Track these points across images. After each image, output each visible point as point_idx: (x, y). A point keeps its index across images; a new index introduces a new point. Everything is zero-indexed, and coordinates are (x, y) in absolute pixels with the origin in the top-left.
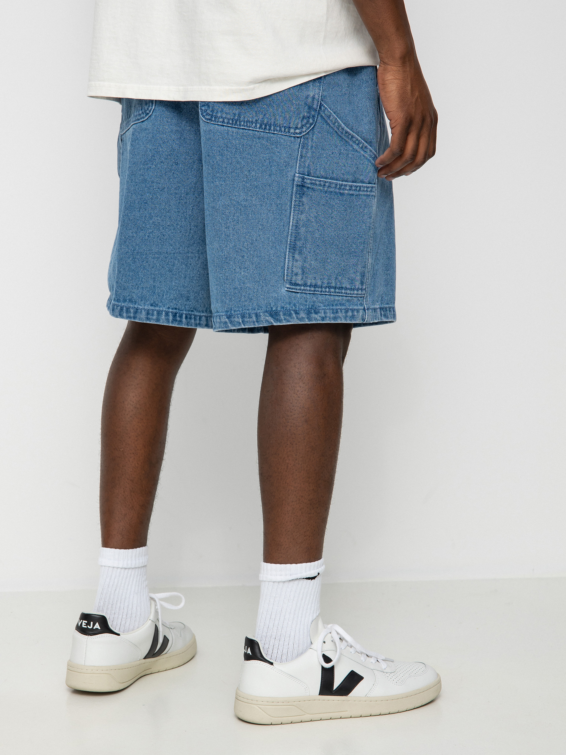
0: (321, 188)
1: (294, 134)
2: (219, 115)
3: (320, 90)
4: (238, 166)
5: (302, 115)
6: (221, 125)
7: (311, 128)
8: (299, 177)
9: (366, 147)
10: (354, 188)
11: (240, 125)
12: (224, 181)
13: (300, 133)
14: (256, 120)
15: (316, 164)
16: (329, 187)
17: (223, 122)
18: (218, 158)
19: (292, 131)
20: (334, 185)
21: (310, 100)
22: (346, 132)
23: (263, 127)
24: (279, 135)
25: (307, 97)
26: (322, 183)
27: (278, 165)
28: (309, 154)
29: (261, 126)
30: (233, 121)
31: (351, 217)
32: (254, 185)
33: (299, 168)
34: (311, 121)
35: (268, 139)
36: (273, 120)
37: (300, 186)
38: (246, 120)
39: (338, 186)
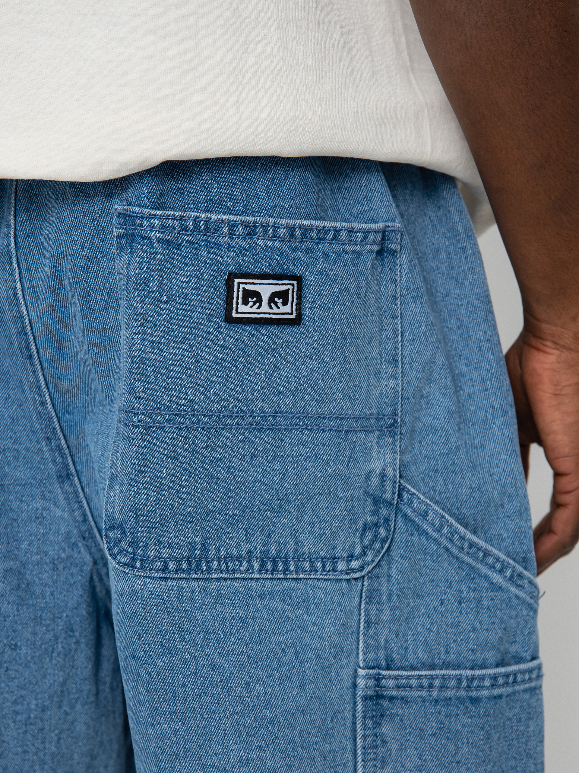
0: (424, 693)
1: (347, 574)
2: (152, 552)
3: (396, 452)
4: (216, 678)
5: (360, 524)
6: (160, 578)
7: (384, 550)
8: (368, 677)
9: (520, 576)
10: (501, 681)
11: (209, 570)
12: (182, 720)
13: (362, 568)
14: (250, 552)
15: (403, 637)
16: (442, 687)
17: (165, 569)
18: (159, 662)
19: (341, 566)
20: (453, 683)
21: (375, 481)
22: (472, 545)
23: (269, 566)
24: (310, 582)
25: (368, 477)
26: (425, 682)
27: (318, 656)
28: (386, 616)
29: (263, 564)
30: (190, 564)
31: (500, 750)
32: (265, 718)
33: (364, 654)
34: (382, 532)
35: (285, 595)
36: (291, 547)
37: (371, 698)
38: (223, 554)
39: (464, 684)
